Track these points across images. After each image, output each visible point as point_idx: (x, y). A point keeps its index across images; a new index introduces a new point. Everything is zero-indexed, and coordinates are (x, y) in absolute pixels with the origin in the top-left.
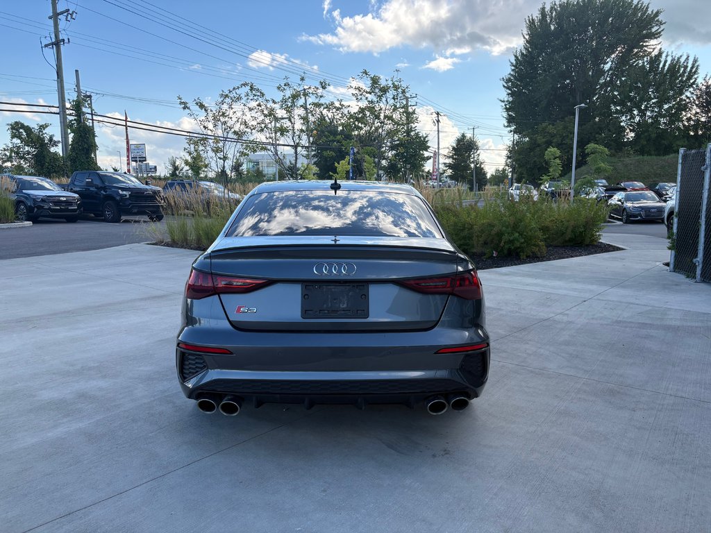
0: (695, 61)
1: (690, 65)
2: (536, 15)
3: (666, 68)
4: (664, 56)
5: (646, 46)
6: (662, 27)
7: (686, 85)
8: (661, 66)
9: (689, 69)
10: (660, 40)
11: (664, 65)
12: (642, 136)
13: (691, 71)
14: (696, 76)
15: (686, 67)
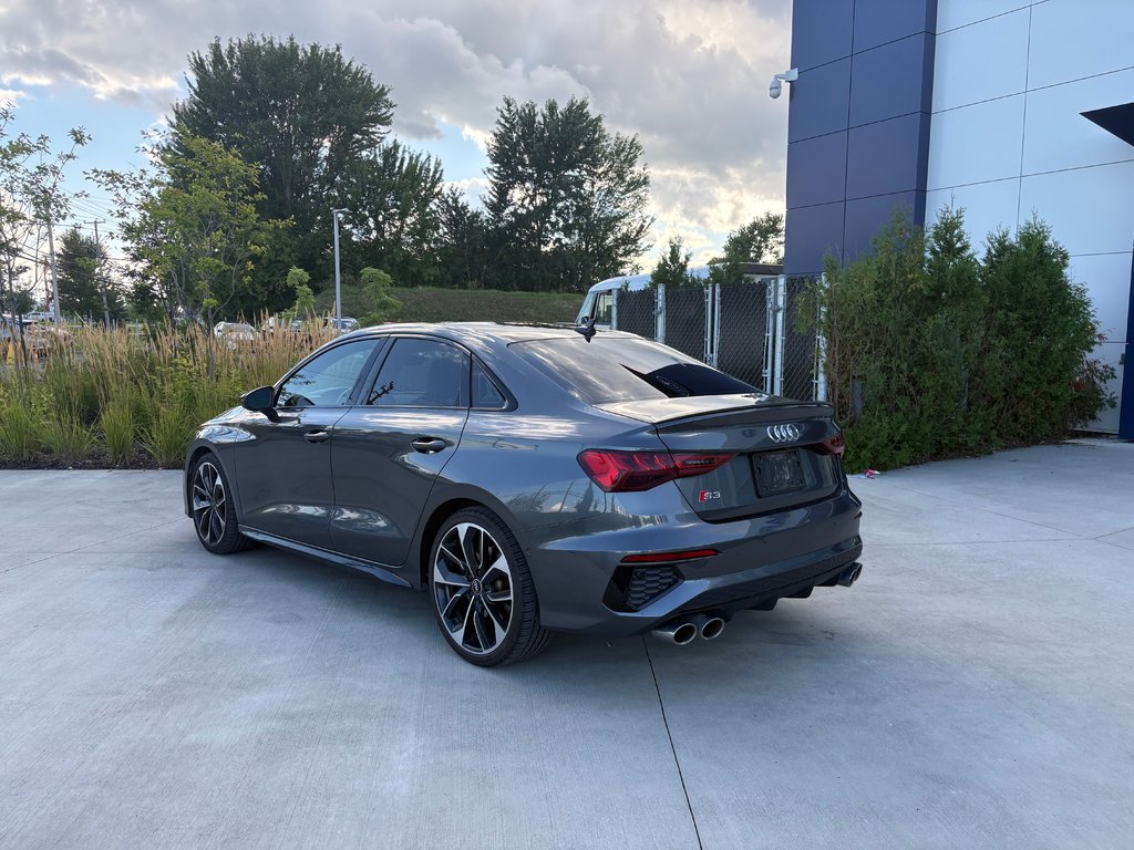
0: (438, 164)
1: (432, 168)
2: (206, 55)
3: (404, 168)
4: (401, 150)
5: (374, 133)
6: (392, 110)
7: (431, 195)
8: (398, 164)
9: (431, 174)
10: (390, 127)
11: (402, 163)
12: (385, 258)
13: (434, 176)
14: (440, 184)
15: (428, 170)
